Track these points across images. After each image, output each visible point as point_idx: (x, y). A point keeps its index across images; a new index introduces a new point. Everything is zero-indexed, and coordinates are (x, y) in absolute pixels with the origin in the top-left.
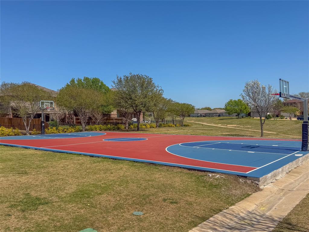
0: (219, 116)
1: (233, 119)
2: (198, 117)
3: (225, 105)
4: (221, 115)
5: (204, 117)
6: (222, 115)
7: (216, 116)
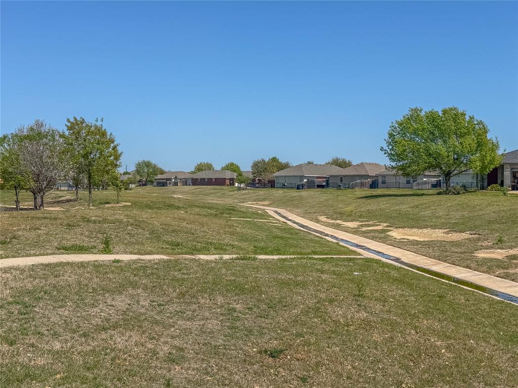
0: (374, 185)
1: (423, 195)
2: (298, 188)
3: (391, 135)
4: (380, 181)
5: (320, 189)
6: (384, 182)
7: (362, 185)
